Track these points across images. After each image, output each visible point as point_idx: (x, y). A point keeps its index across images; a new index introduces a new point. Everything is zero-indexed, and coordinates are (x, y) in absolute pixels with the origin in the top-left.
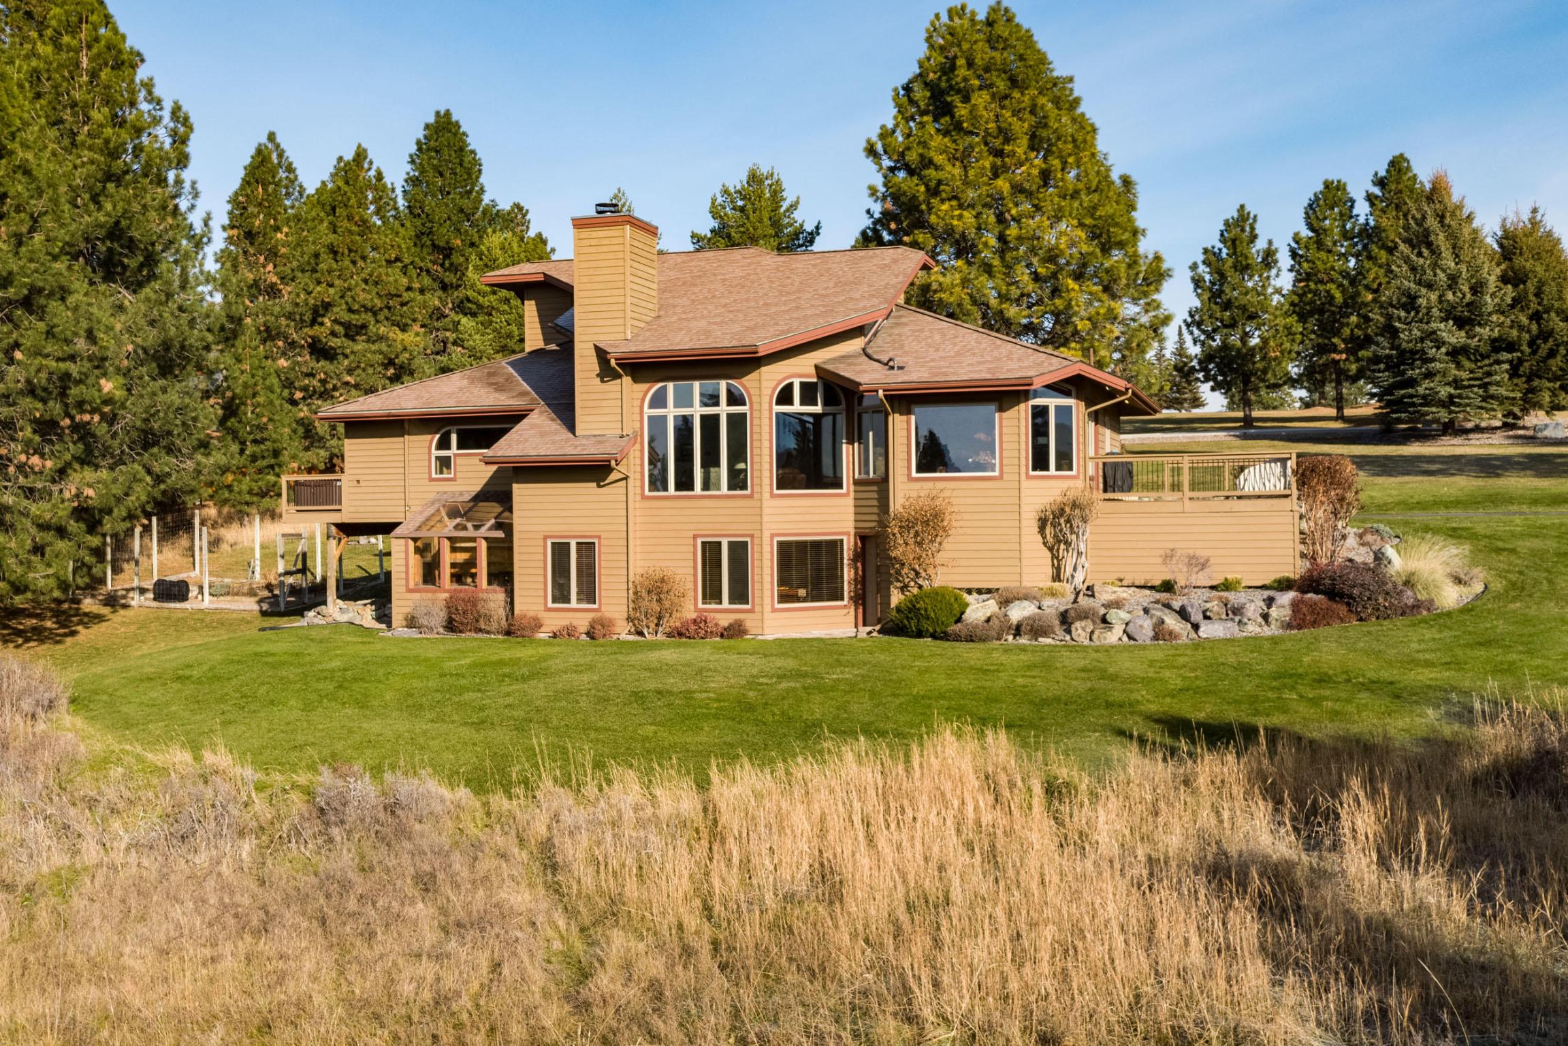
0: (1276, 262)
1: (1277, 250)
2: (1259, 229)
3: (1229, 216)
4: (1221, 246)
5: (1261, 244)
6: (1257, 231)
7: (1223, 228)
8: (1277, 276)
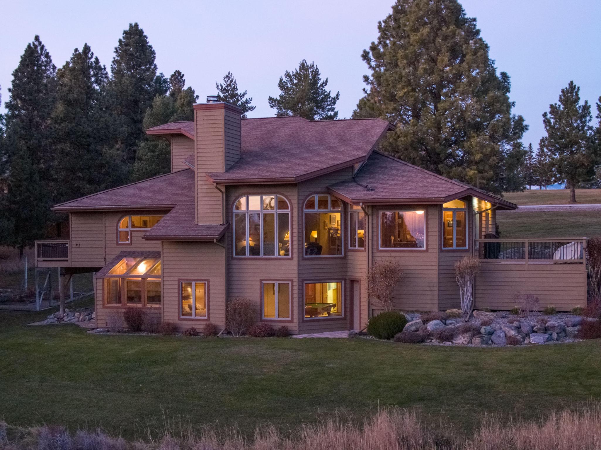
0: (590, 113)
1: (590, 106)
2: (580, 94)
3: (564, 88)
4: (560, 103)
5: (581, 103)
6: (579, 96)
7: (561, 94)
8: (590, 120)
